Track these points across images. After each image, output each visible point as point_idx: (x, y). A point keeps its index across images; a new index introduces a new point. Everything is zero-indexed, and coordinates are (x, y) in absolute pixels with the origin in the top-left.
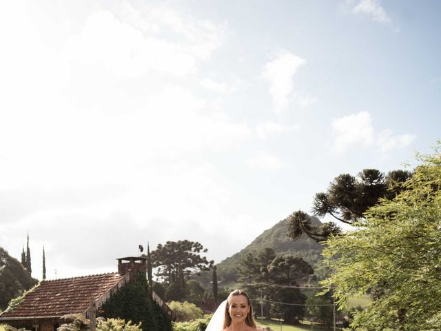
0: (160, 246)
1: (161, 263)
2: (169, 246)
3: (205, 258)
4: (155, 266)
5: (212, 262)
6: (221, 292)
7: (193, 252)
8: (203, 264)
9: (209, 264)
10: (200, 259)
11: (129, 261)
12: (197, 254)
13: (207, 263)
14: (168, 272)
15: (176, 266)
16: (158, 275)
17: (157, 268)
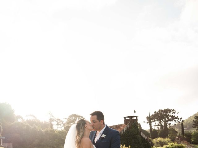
0: (155, 112)
1: (156, 120)
2: (160, 112)
3: (177, 117)
4: (153, 122)
5: (181, 118)
6: (186, 133)
7: (171, 114)
8: (177, 120)
9: (180, 119)
10: (175, 117)
11: (129, 118)
12: (173, 115)
13: (179, 119)
14: (160, 124)
15: (163, 121)
16: (155, 126)
17: (155, 122)
